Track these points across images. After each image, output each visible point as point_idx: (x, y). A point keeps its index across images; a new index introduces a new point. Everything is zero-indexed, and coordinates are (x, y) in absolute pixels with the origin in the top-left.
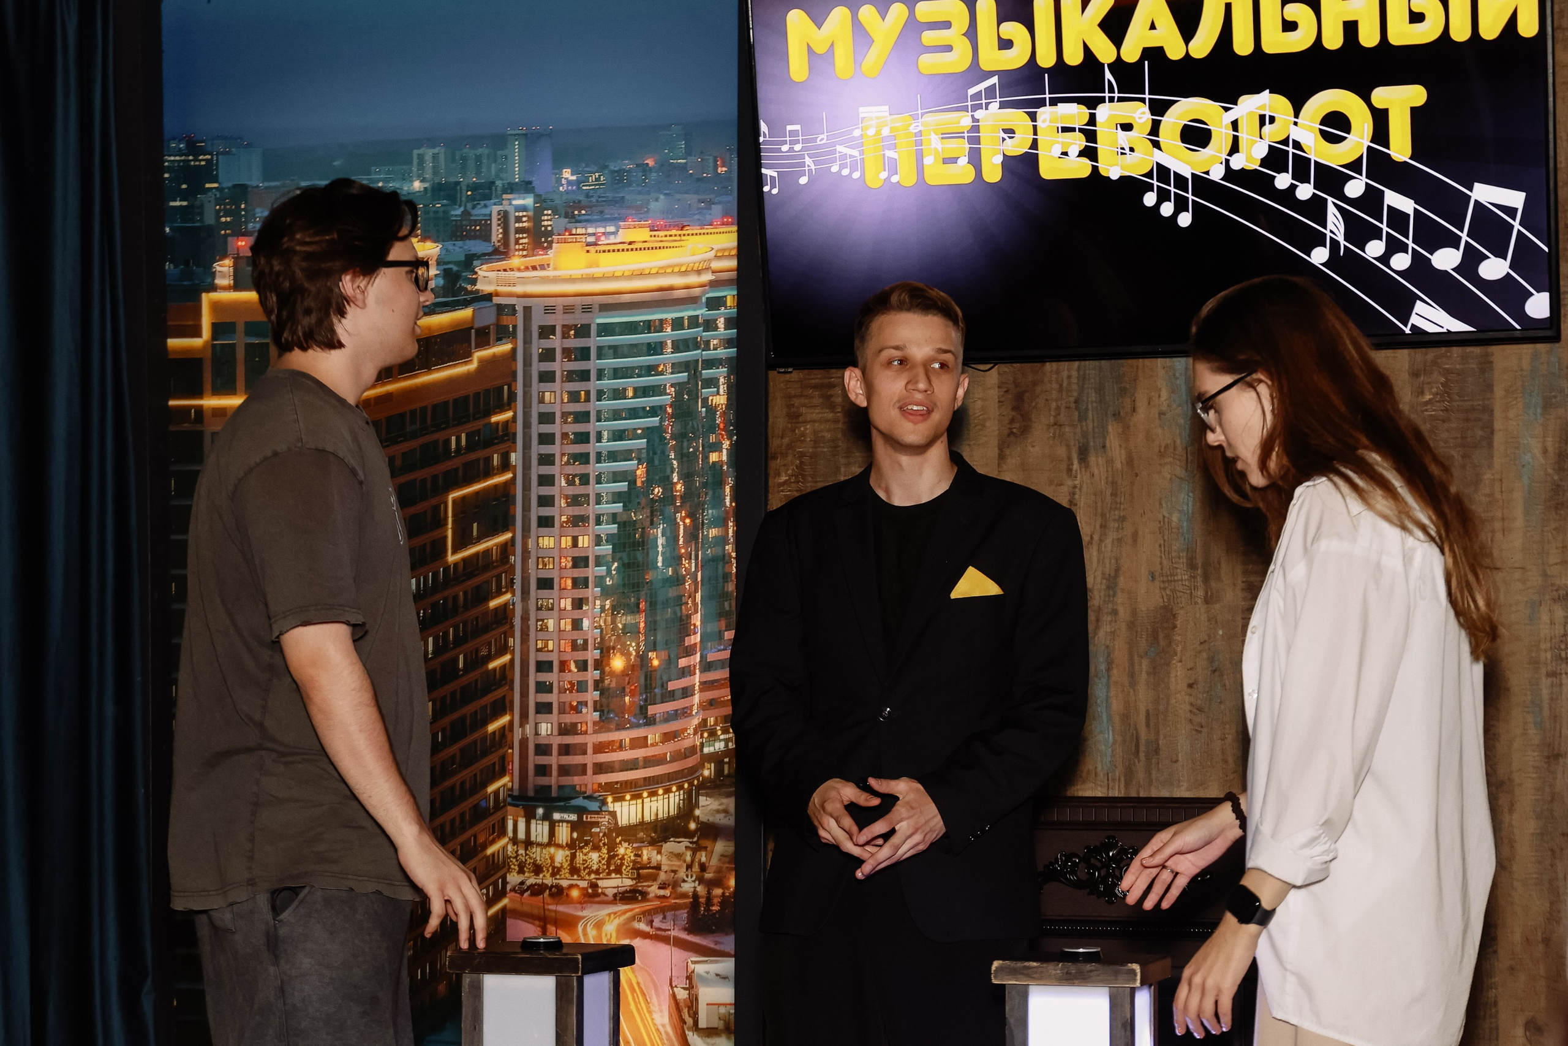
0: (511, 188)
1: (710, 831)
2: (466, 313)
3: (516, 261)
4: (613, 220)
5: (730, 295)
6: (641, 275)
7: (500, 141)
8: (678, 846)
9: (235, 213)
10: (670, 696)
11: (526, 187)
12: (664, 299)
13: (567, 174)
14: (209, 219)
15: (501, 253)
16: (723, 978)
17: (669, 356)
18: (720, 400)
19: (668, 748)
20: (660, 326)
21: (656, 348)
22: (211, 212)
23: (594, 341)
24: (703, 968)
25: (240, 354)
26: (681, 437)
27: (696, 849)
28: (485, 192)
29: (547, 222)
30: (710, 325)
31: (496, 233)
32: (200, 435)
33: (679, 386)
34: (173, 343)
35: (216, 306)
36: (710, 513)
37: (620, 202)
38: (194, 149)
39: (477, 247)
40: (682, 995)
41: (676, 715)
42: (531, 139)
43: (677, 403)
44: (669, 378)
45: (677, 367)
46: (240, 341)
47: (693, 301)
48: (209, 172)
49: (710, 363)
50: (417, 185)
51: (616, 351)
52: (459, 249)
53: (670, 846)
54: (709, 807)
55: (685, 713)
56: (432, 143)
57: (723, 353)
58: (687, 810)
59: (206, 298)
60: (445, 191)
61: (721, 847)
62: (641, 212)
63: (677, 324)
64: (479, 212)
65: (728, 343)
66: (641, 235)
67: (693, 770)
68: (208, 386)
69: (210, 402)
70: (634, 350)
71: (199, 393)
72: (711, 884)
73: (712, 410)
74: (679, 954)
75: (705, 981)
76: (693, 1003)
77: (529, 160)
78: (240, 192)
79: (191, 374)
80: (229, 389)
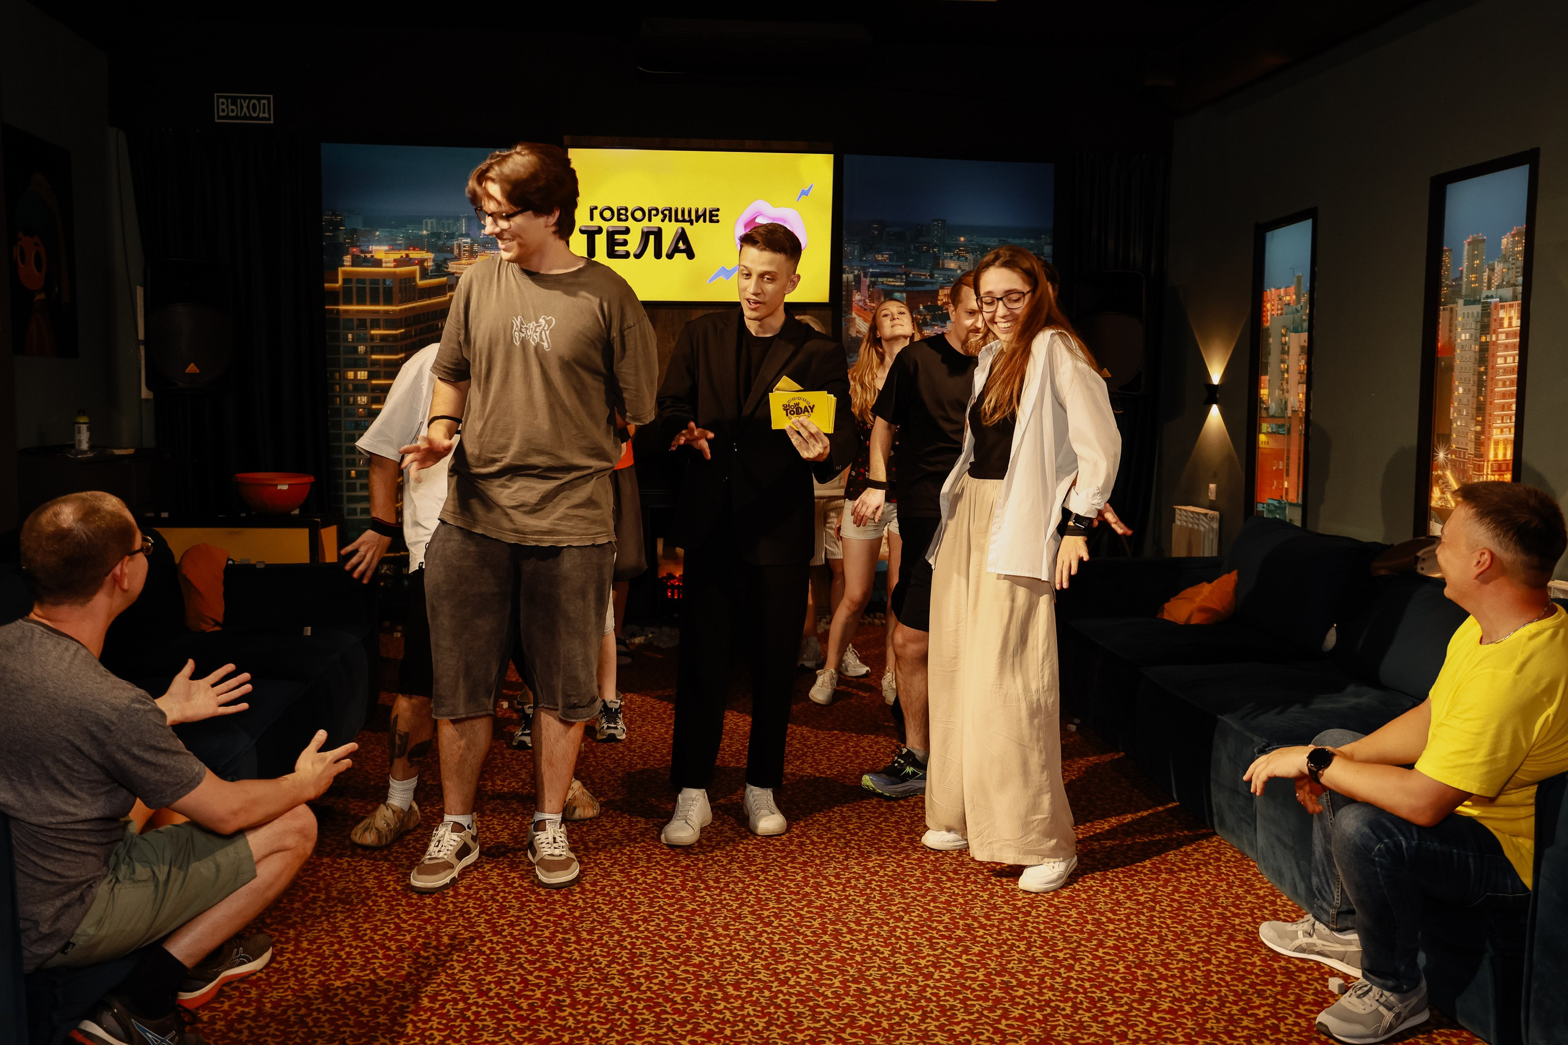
0: (462, 235)
2: (445, 279)
3: (463, 262)
7: (457, 219)
9: (352, 239)
11: (467, 235)
14: (341, 240)
15: (458, 258)
22: (341, 237)
25: (354, 290)
28: (452, 236)
29: (476, 247)
31: (456, 251)
32: (338, 319)
34: (326, 285)
35: (344, 273)
38: (335, 214)
39: (449, 256)
46: (354, 286)
48: (341, 223)
50: (425, 232)
52: (442, 256)
56: (431, 218)
59: (340, 269)
60: (436, 235)
64: (449, 243)
68: (341, 301)
69: (342, 307)
71: (338, 304)
77: (468, 226)
78: (354, 231)
79: (335, 297)
80: (350, 303)
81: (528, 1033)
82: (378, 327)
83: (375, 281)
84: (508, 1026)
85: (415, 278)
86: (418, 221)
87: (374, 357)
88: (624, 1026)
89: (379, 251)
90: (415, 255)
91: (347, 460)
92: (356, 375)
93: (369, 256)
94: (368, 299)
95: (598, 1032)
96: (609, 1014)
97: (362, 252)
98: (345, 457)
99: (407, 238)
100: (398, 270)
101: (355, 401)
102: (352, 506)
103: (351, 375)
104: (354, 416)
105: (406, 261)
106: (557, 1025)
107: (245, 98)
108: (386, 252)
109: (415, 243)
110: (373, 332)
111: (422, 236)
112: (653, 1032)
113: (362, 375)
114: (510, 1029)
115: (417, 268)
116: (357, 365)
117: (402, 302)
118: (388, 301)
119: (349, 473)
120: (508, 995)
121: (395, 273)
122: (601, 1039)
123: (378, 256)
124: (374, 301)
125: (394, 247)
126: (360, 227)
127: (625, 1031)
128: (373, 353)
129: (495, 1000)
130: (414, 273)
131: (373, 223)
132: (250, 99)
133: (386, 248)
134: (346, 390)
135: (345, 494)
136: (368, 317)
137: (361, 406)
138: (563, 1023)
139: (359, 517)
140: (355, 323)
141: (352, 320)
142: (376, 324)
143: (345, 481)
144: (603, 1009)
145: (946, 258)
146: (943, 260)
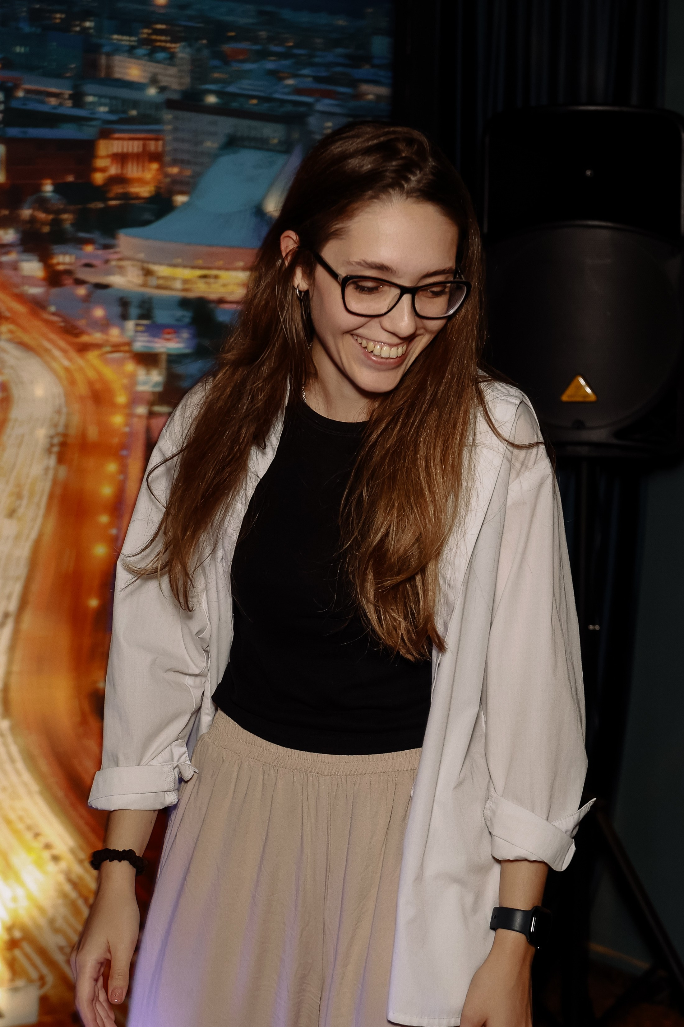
145: (117, 50)
146: (109, 55)
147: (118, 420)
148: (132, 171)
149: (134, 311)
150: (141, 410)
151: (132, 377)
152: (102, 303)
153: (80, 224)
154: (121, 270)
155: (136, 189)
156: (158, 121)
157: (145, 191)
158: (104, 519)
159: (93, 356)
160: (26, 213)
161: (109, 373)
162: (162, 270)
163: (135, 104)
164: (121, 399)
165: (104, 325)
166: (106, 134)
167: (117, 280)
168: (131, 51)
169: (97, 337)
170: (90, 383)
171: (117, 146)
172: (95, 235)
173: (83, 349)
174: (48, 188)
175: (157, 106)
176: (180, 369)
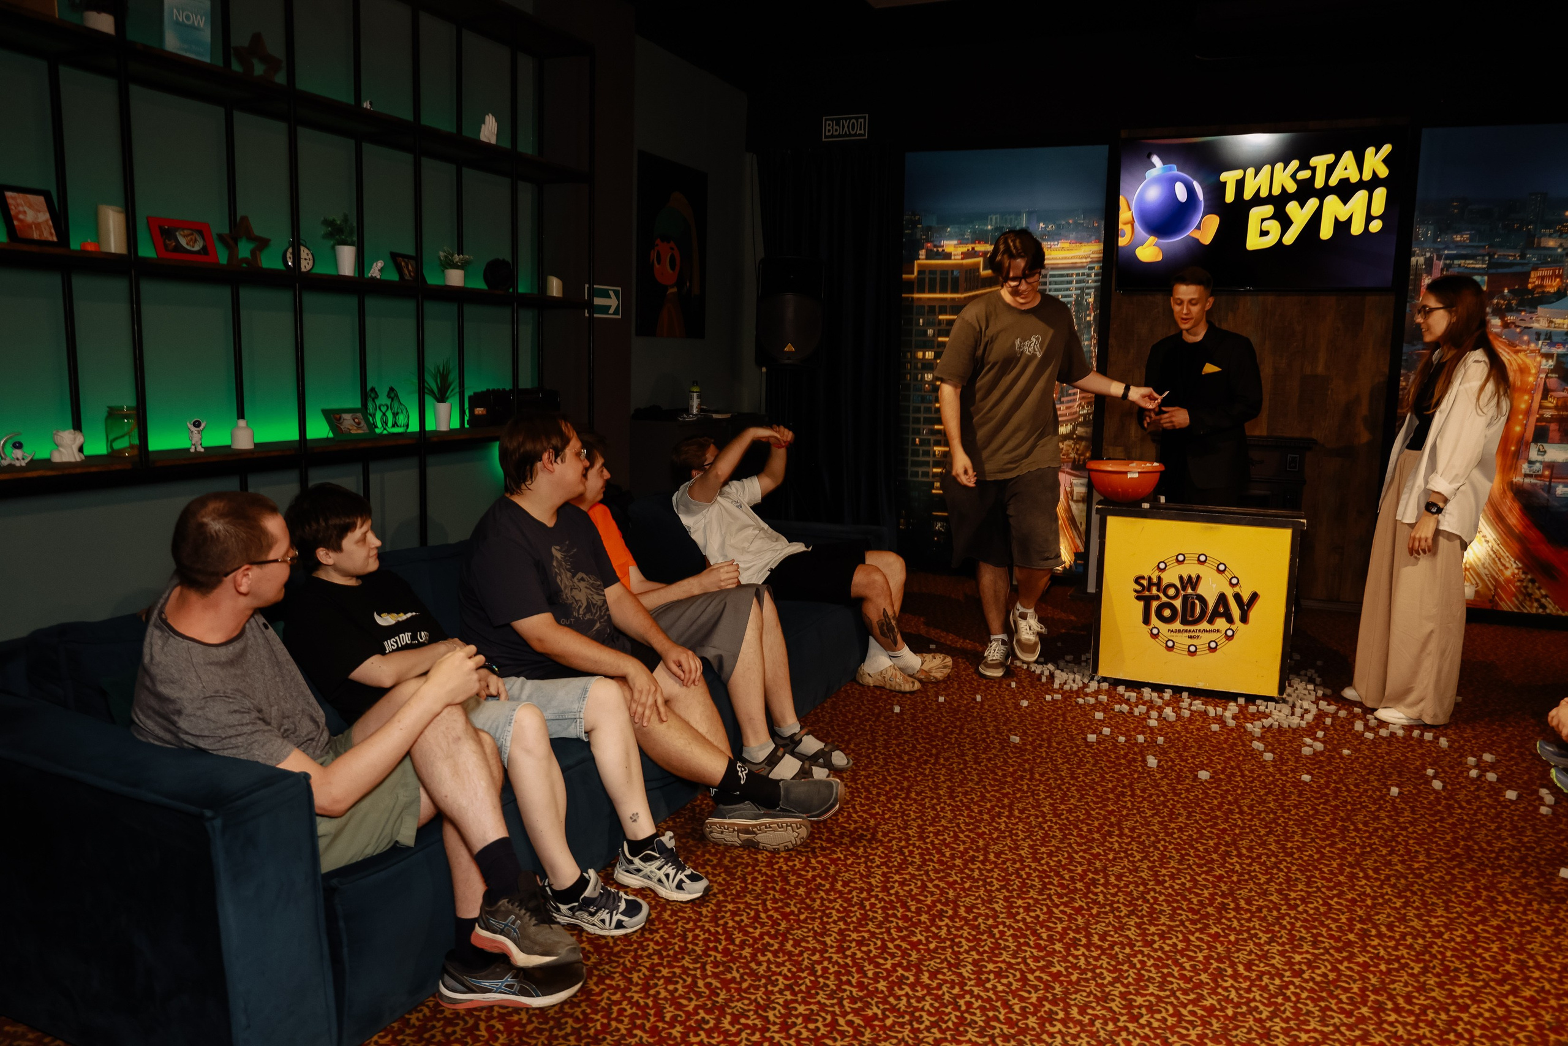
1: (1080, 438)
4: (1058, 240)
5: (1096, 266)
6: (1066, 258)
7: (1018, 214)
8: (1071, 442)
9: (927, 235)
10: (1070, 395)
12: (1074, 267)
13: (1042, 225)
14: (918, 237)
16: (1082, 485)
17: (1074, 285)
18: (1091, 300)
19: (1068, 412)
20: (1072, 275)
21: (1070, 282)
22: (919, 234)
23: (1049, 279)
24: (1075, 481)
25: (927, 280)
26: (1077, 312)
27: (1075, 444)
30: (1089, 275)
32: (912, 306)
33: (1077, 296)
34: (904, 276)
35: (919, 265)
36: (1086, 336)
37: (1060, 234)
38: (914, 214)
40: (1068, 489)
41: (1071, 401)
42: (1030, 214)
43: (1076, 300)
44: (1074, 292)
45: (1077, 289)
46: (927, 277)
47: (1083, 267)
48: (919, 222)
49: (1088, 288)
50: (989, 227)
51: (1056, 283)
53: (1066, 443)
54: (1080, 431)
55: (1074, 400)
56: (995, 214)
57: (1093, 284)
58: (1073, 431)
59: (916, 263)
61: (1083, 443)
62: (1067, 238)
63: (1078, 275)
65: (1096, 281)
66: (1067, 245)
67: (1075, 419)
68: (916, 290)
69: (916, 296)
70: (1062, 283)
71: (913, 293)
72: (1080, 455)
73: (1088, 303)
74: (1068, 477)
75: (1076, 485)
76: (1072, 492)
77: (1029, 220)
78: (929, 228)
79: (910, 287)
80: (923, 292)
81: (1042, 963)
82: (945, 313)
83: (945, 272)
84: (1026, 951)
85: (978, 269)
86: (983, 217)
87: (940, 339)
88: (1130, 980)
89: (950, 245)
90: (980, 248)
91: (914, 429)
92: (924, 355)
93: (940, 250)
94: (938, 288)
95: (1104, 978)
96: (1119, 963)
97: (935, 246)
98: (912, 426)
99: (974, 233)
100: (965, 261)
101: (923, 377)
102: (916, 469)
103: (920, 355)
104: (920, 390)
105: (972, 254)
106: (1069, 962)
107: (846, 119)
108: (955, 246)
109: (980, 238)
110: (941, 317)
111: (987, 231)
112: (1156, 993)
113: (930, 355)
114: (1028, 954)
115: (981, 260)
116: (925, 346)
117: (966, 290)
118: (955, 290)
119: (914, 440)
120: (1032, 922)
121: (961, 265)
122: (1106, 986)
123: (948, 250)
124: (943, 290)
125: (962, 241)
126: (934, 224)
127: (1130, 984)
128: (939, 335)
129: (1021, 924)
130: (978, 264)
131: (945, 221)
132: (851, 119)
133: (955, 242)
134: (916, 368)
135: (910, 458)
136: (937, 305)
137: (927, 382)
138: (1075, 961)
139: (920, 479)
140: (926, 309)
141: (923, 307)
142: (943, 311)
143: (910, 448)
144: (1114, 957)
145: (1544, 235)
146: (1539, 238)
147: (1531, 379)
148: (1547, 282)
149: (1542, 337)
150: (1543, 376)
151: (1540, 362)
152: (1528, 334)
153: (1518, 305)
154: (1538, 321)
155: (1548, 289)
156: (1561, 262)
157: (1552, 291)
158: (1521, 417)
159: (1521, 355)
160: (1495, 301)
161: (1528, 361)
162: (1558, 321)
163: (1550, 256)
164: (1533, 371)
165: (1528, 343)
166: (1536, 269)
167: (1535, 325)
168: (1550, 235)
169: (1524, 347)
170: (1519, 365)
171: (1539, 273)
172: (1527, 308)
173: (1517, 352)
174: (1506, 291)
175: (1562, 256)
176: (1563, 360)
